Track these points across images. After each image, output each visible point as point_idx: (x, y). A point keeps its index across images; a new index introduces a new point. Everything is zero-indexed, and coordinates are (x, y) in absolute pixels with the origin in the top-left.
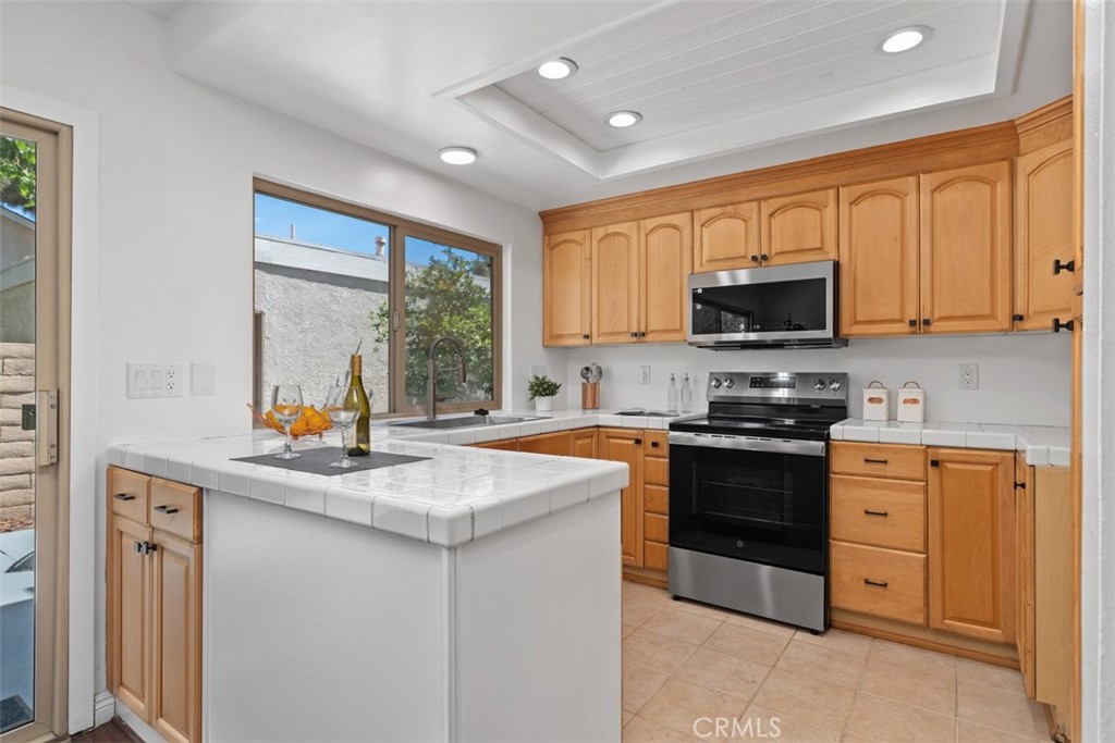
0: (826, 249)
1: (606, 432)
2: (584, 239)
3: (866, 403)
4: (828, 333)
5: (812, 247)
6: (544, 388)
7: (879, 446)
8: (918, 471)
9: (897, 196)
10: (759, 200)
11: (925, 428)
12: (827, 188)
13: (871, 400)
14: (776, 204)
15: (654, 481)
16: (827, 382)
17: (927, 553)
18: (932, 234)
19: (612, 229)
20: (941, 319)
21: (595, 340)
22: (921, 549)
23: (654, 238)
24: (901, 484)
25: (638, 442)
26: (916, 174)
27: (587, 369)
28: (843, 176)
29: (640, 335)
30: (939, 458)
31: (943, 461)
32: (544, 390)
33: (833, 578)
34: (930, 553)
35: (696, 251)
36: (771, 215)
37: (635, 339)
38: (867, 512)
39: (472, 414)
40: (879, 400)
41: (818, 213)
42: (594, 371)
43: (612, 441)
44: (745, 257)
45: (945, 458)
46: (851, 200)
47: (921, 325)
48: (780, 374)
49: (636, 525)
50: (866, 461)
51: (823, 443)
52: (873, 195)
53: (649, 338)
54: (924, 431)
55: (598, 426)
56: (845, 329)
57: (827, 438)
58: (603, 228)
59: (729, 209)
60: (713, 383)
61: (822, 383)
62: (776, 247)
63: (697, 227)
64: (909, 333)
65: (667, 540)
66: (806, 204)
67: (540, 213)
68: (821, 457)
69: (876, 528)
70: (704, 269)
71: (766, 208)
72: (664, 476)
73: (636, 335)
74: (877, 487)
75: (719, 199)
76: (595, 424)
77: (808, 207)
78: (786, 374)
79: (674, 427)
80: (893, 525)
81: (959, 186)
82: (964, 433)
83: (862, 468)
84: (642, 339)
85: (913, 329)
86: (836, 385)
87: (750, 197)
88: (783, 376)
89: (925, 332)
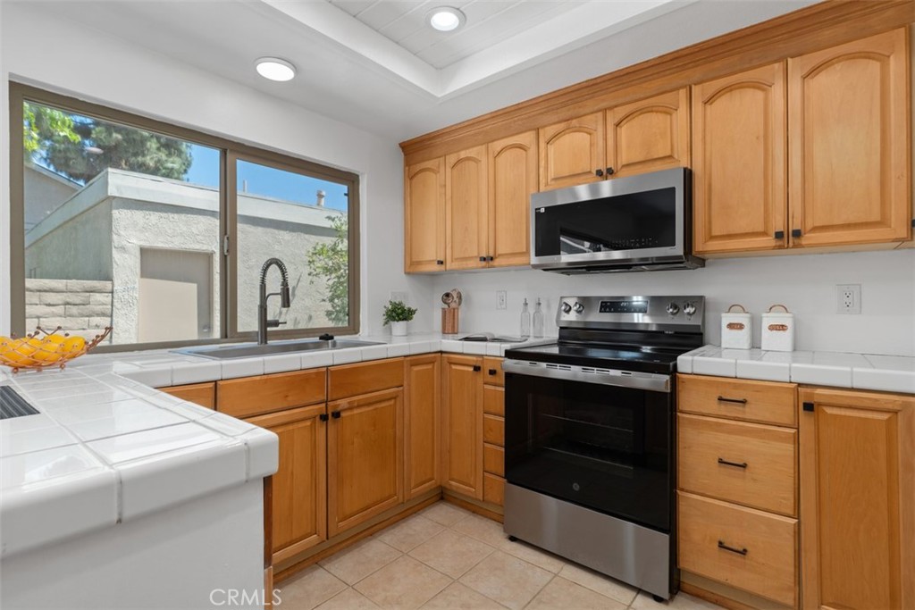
0: (676, 156)
1: (448, 358)
2: (439, 167)
3: (725, 330)
4: (678, 250)
5: (661, 155)
6: (399, 313)
7: (736, 382)
8: (786, 414)
9: (759, 88)
10: (605, 110)
11: (794, 362)
12: (678, 89)
13: (731, 326)
14: (621, 112)
15: (493, 410)
16: (681, 307)
17: (798, 518)
18: (803, 130)
19: (463, 154)
20: (815, 229)
21: (449, 265)
22: (791, 513)
23: (501, 159)
24: (765, 430)
25: (477, 369)
26: (783, 59)
27: (447, 295)
28: (697, 73)
29: (488, 259)
30: (816, 400)
31: (820, 404)
32: (398, 315)
33: (681, 536)
34: (802, 519)
35: (542, 170)
36: (618, 125)
37: (484, 263)
38: (721, 461)
39: (317, 339)
40: (740, 326)
41: (669, 116)
42: (455, 297)
43: (454, 367)
44: (590, 172)
45: (822, 400)
46: (706, 97)
47: (789, 238)
48: (635, 298)
49: (476, 455)
50: (721, 399)
51: (667, 377)
52: (731, 90)
53: (496, 262)
54: (794, 365)
55: (441, 352)
56: (699, 245)
57: (673, 372)
58: (455, 154)
59: (574, 122)
60: (563, 308)
61: (675, 307)
62: (624, 159)
63: (542, 145)
64: (774, 248)
65: (503, 474)
66: (654, 109)
67: (400, 144)
68: (666, 393)
69: (732, 482)
70: (549, 188)
71: (612, 118)
72: (500, 405)
73: (485, 259)
74: (733, 431)
75: (564, 113)
76: (439, 349)
77: (657, 112)
78: (640, 298)
79: (510, 354)
80: (755, 480)
81: (838, 67)
82: (848, 369)
83: (715, 407)
84: (491, 263)
85: (780, 243)
86: (690, 310)
87: (596, 108)
88: (638, 300)
89: (795, 246)
